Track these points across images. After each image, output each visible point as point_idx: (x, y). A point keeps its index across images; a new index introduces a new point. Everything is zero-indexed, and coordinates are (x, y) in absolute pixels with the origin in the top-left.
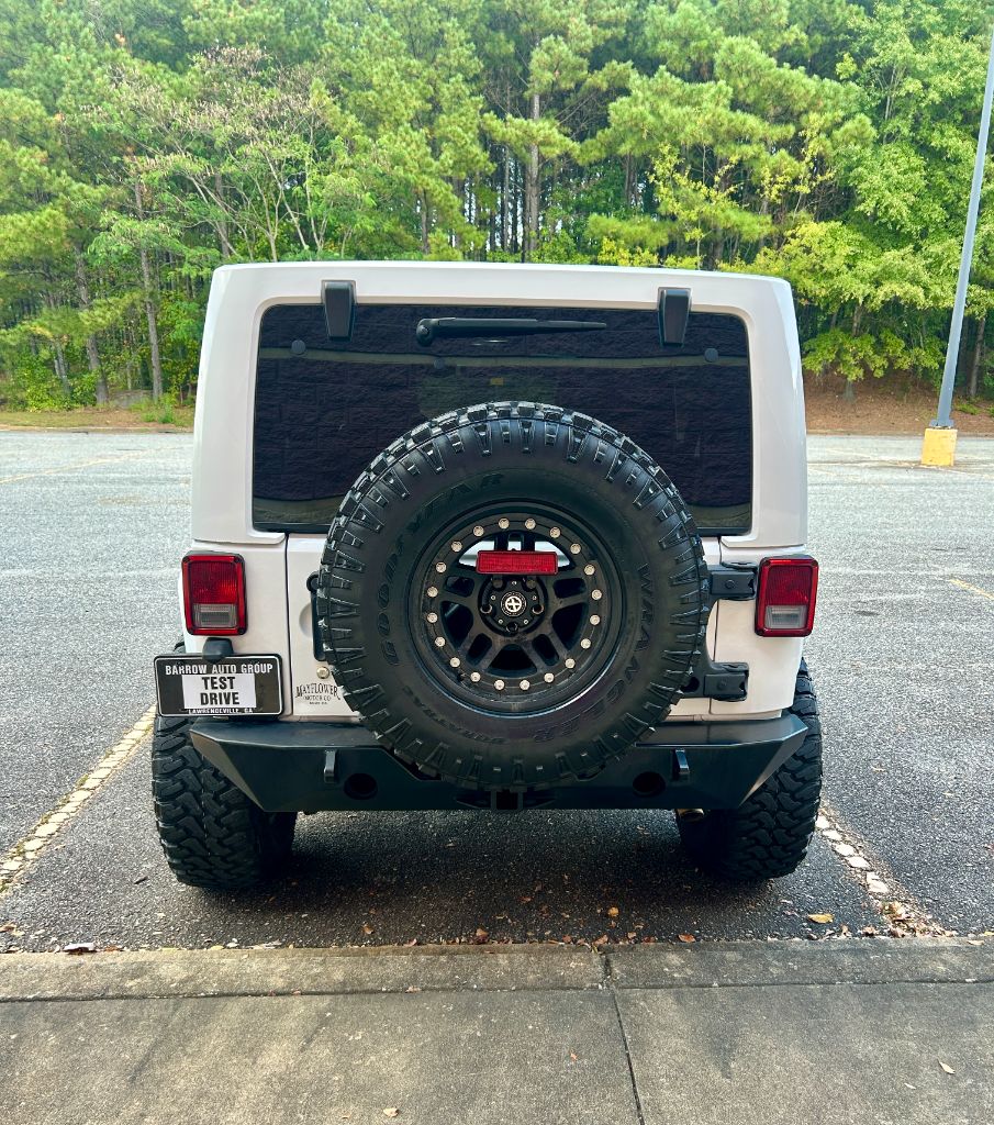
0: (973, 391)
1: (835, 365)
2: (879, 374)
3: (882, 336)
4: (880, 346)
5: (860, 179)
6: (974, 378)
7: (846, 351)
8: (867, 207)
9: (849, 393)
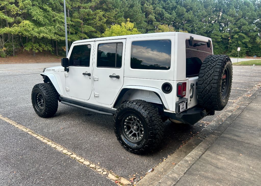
0: (57, 54)
1: (32, 49)
2: (41, 51)
3: (40, 44)
4: (40, 46)
5: (31, 12)
6: (57, 52)
7: (34, 46)
8: (35, 18)
9: (34, 55)
